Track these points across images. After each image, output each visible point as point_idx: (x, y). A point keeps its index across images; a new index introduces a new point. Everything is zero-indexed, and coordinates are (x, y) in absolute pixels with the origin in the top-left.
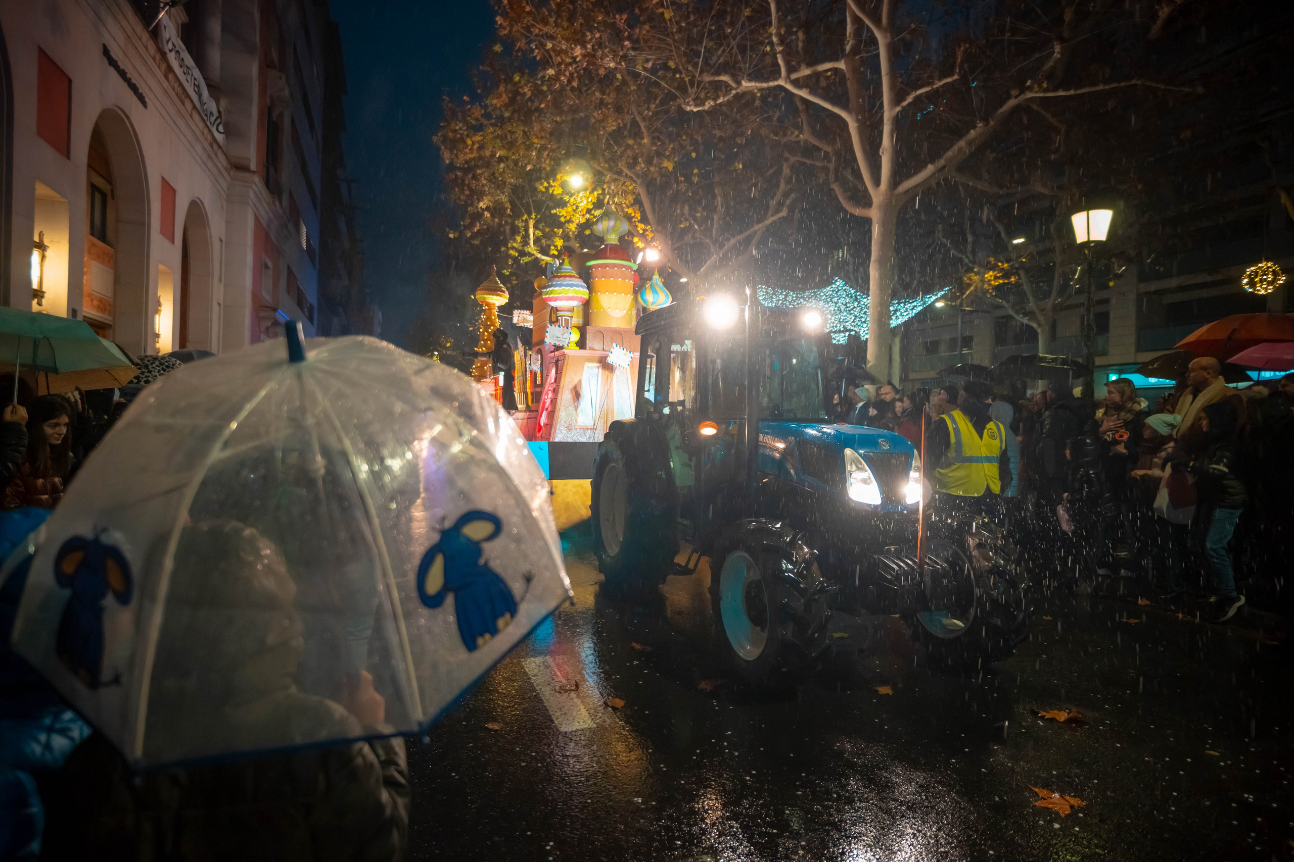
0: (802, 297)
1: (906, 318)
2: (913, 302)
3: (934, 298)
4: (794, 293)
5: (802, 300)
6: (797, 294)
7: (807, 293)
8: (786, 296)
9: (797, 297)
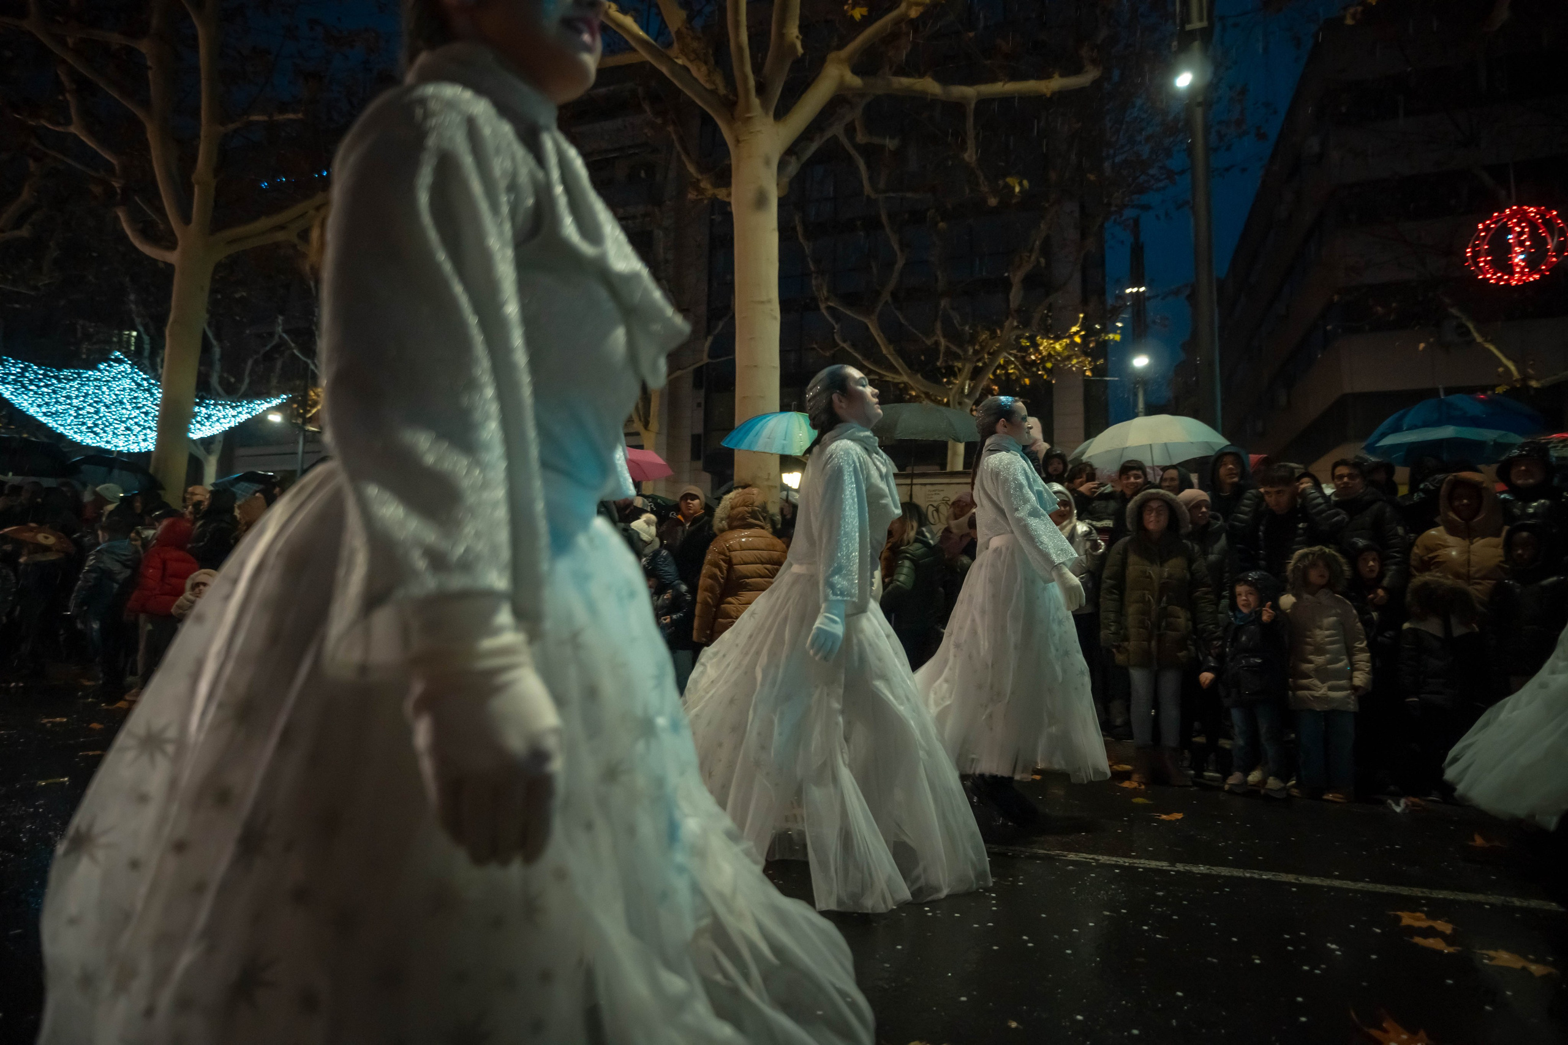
0: (56, 378)
1: (226, 427)
2: (237, 406)
3: (266, 406)
4: (40, 369)
5: (54, 381)
6: (45, 370)
7: (66, 372)
8: (24, 370)
9: (45, 375)
